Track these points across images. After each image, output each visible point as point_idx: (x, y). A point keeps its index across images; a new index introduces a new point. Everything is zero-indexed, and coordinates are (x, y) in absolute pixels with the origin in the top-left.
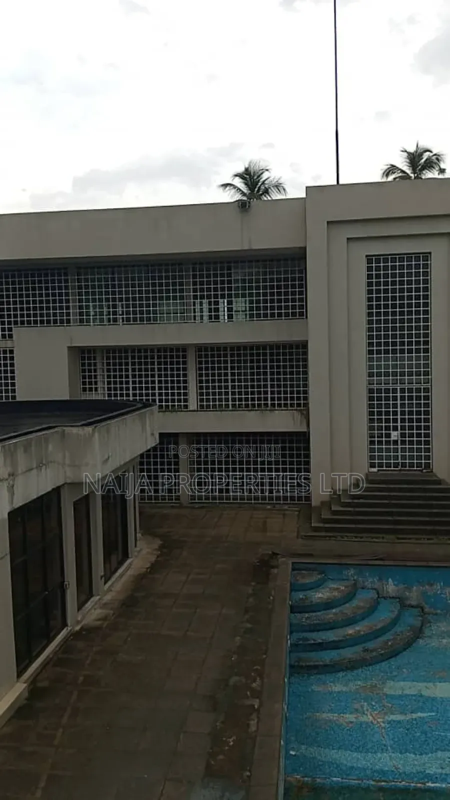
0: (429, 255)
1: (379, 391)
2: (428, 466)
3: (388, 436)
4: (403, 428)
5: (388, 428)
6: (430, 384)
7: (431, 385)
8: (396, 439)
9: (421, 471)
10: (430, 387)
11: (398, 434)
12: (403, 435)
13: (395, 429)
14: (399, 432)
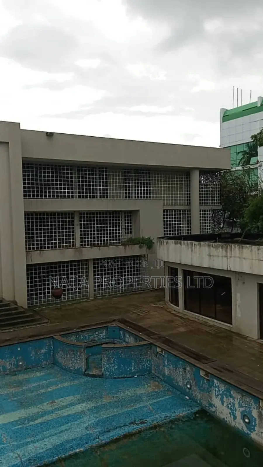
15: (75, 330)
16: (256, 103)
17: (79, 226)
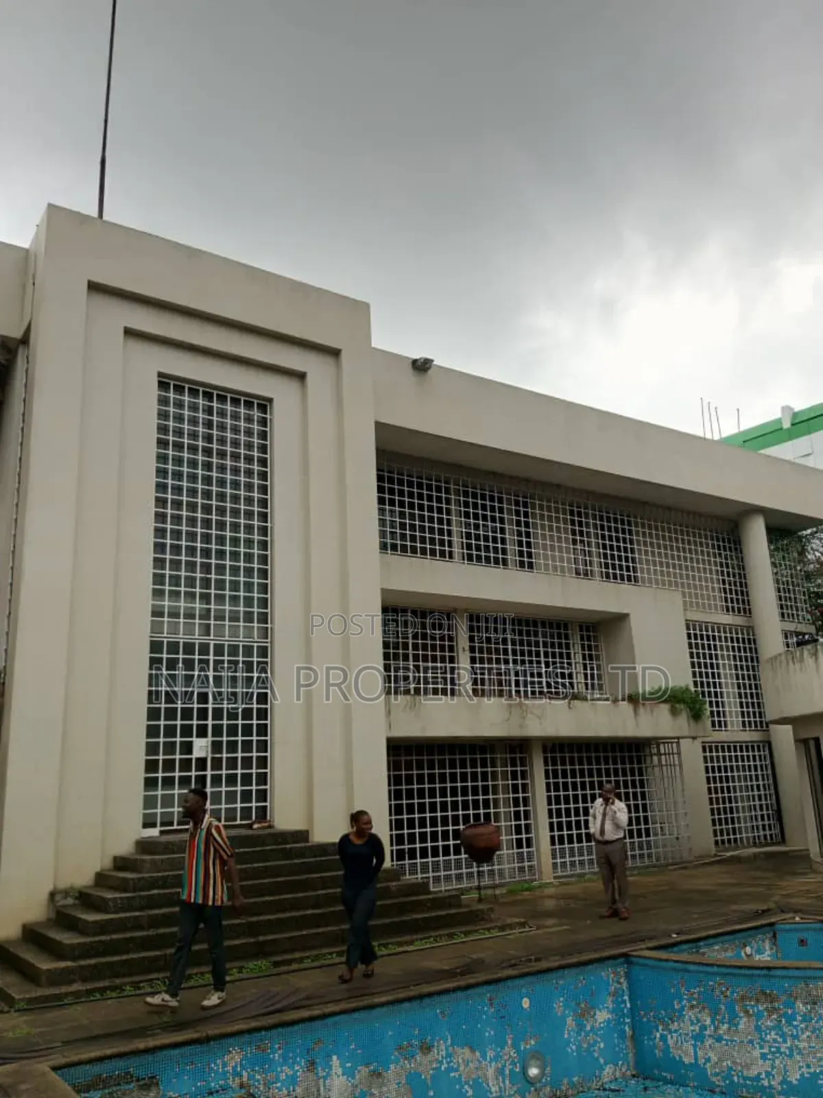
0: (268, 404)
1: (173, 648)
2: (262, 812)
3: (188, 748)
4: (217, 730)
5: (187, 731)
6: (269, 640)
7: (271, 642)
8: (202, 755)
9: (250, 826)
10: (269, 645)
11: (208, 742)
12: (216, 747)
13: (202, 733)
14: (210, 739)
15: (674, 936)
16: (779, 421)
17: (468, 654)
